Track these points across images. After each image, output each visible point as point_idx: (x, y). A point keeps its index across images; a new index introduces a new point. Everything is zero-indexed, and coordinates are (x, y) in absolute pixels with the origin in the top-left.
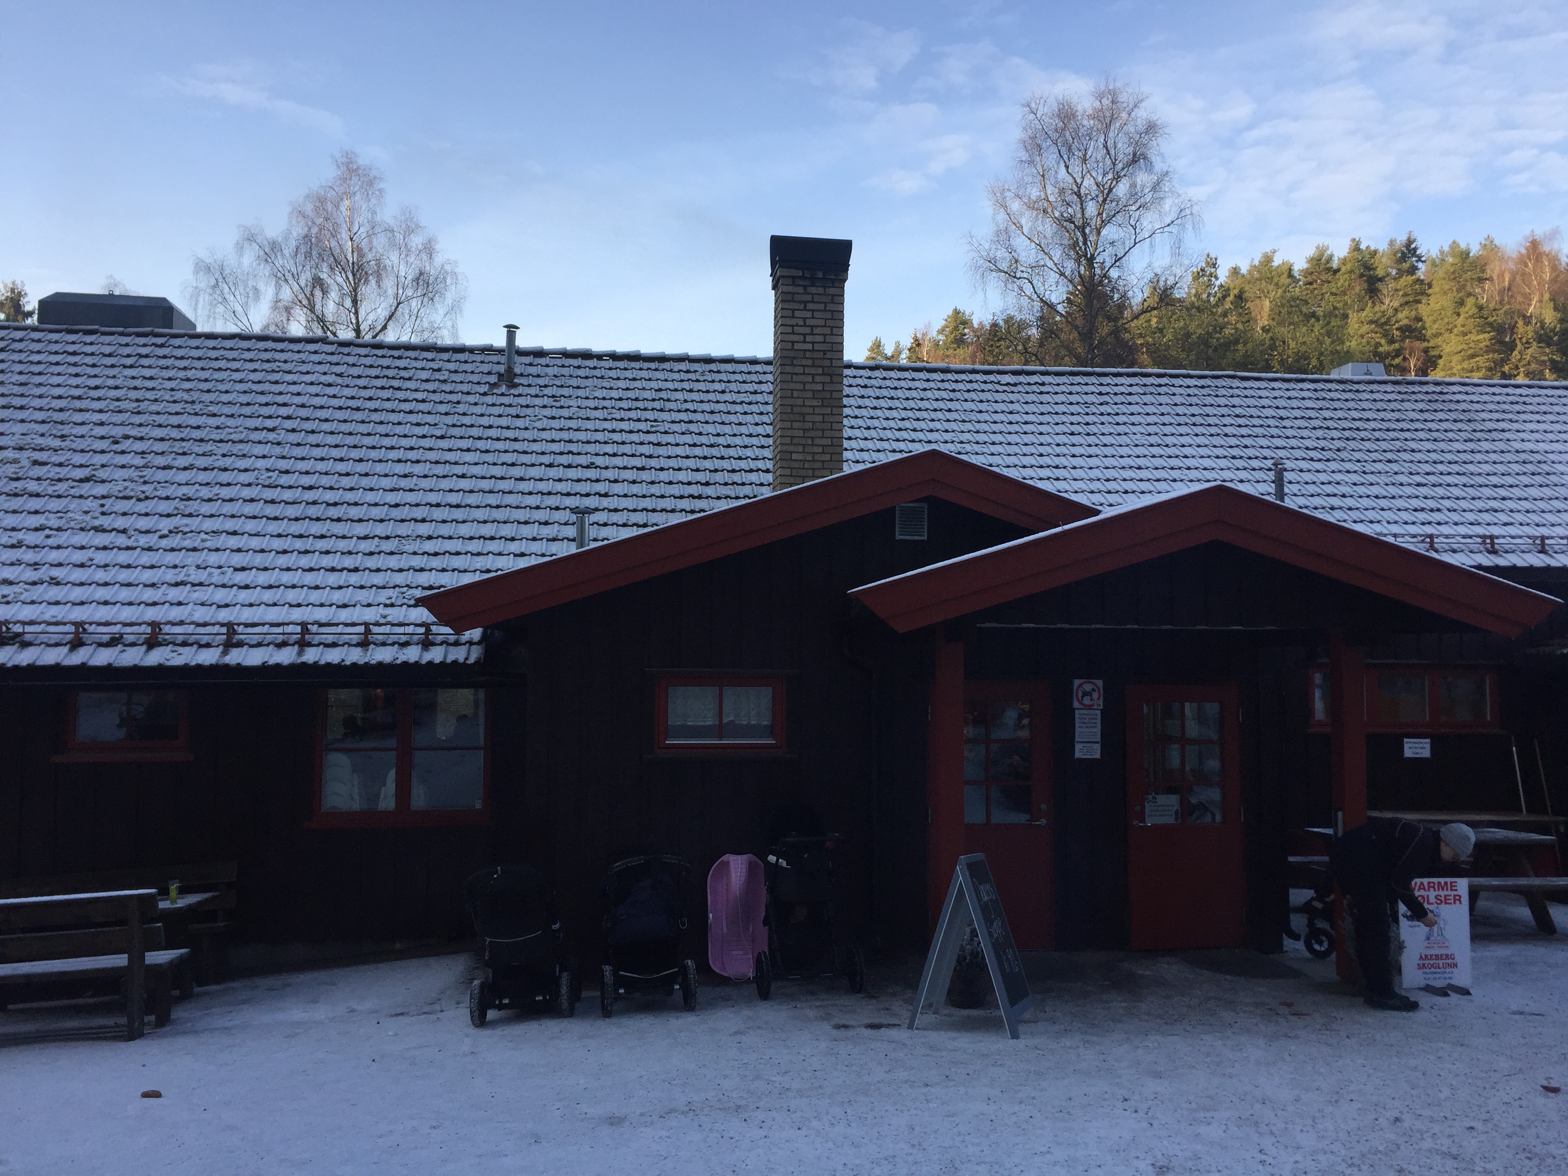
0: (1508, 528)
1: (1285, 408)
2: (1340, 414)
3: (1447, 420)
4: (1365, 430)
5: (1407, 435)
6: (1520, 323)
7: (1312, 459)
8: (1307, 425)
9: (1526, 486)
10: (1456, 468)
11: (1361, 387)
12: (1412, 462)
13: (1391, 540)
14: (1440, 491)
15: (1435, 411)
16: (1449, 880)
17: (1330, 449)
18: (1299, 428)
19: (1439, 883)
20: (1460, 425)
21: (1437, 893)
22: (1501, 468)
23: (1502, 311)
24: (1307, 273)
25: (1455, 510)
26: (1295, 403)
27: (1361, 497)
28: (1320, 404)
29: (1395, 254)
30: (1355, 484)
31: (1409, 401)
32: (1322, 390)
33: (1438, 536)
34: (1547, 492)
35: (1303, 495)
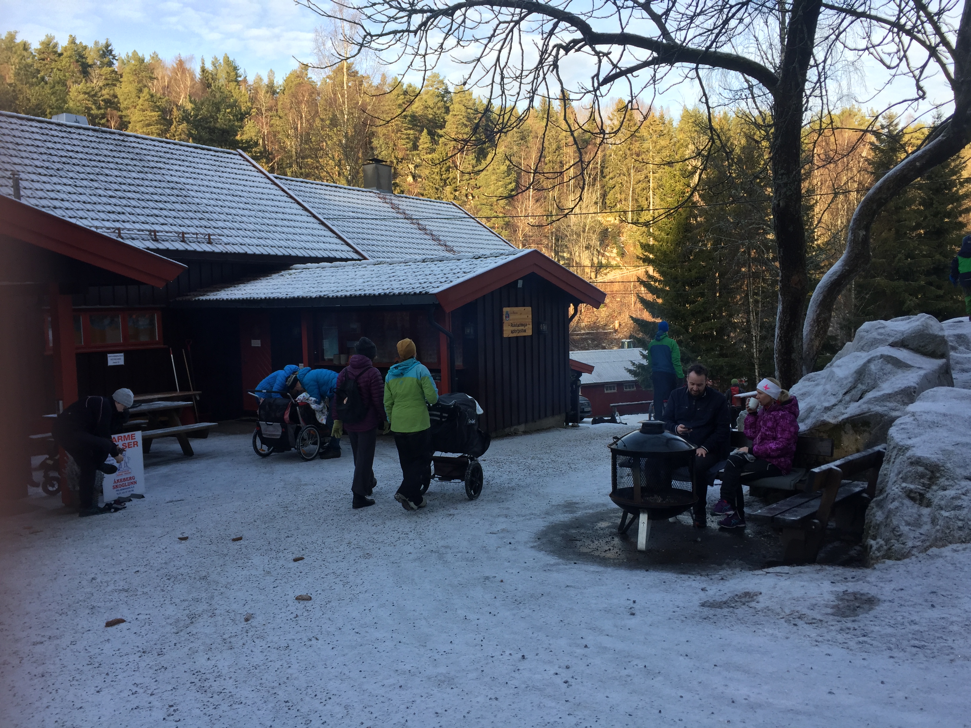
0: (164, 227)
1: (20, 137)
2: (59, 146)
3: (127, 158)
4: (76, 158)
5: (103, 165)
6: (175, 109)
7: (40, 174)
8: (36, 150)
9: (174, 203)
10: (133, 188)
11: (73, 130)
12: (106, 182)
13: (93, 229)
14: (124, 202)
15: (120, 151)
16: (130, 433)
17: (52, 169)
18: (30, 152)
19: (125, 436)
20: (135, 162)
21: (124, 442)
22: (160, 191)
23: (164, 100)
24: (40, 52)
25: (133, 214)
26: (27, 135)
27: (74, 201)
28: (45, 138)
29: (99, 51)
30: (70, 193)
31: (103, 143)
32: (46, 128)
33: (123, 229)
34: (185, 207)
35: (34, 198)
